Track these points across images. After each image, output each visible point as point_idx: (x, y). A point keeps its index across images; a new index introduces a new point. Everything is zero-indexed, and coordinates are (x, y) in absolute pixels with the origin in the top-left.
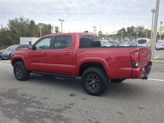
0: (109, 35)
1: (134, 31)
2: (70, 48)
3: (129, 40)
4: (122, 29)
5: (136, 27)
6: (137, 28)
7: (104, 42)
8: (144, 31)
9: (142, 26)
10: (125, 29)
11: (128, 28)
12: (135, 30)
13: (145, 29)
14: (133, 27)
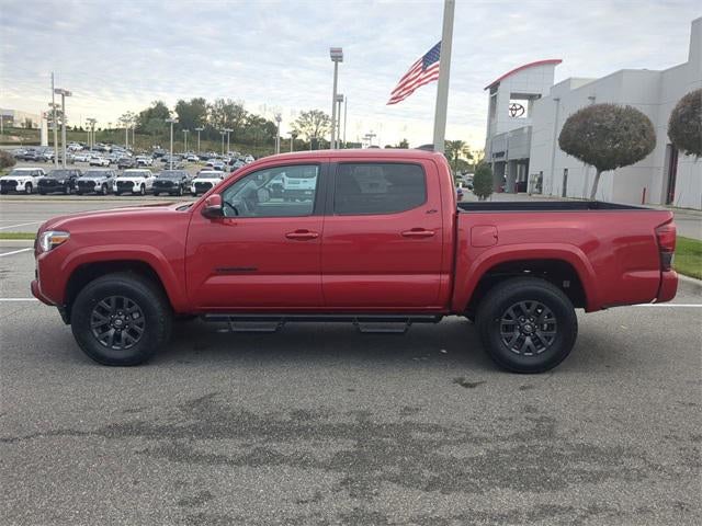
0: (96, 129)
1: (205, 120)
2: (428, 212)
3: (197, 158)
4: (153, 107)
5: (212, 103)
6: (219, 110)
7: (92, 165)
8: (245, 121)
9: (236, 100)
10: (166, 109)
11: (181, 107)
12: (208, 118)
13: (247, 116)
14: (201, 101)
